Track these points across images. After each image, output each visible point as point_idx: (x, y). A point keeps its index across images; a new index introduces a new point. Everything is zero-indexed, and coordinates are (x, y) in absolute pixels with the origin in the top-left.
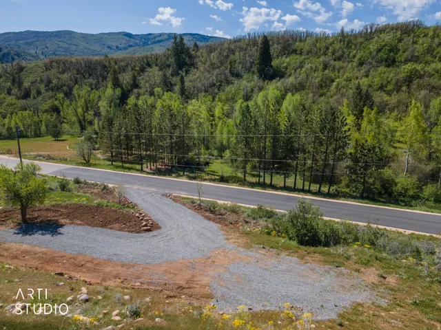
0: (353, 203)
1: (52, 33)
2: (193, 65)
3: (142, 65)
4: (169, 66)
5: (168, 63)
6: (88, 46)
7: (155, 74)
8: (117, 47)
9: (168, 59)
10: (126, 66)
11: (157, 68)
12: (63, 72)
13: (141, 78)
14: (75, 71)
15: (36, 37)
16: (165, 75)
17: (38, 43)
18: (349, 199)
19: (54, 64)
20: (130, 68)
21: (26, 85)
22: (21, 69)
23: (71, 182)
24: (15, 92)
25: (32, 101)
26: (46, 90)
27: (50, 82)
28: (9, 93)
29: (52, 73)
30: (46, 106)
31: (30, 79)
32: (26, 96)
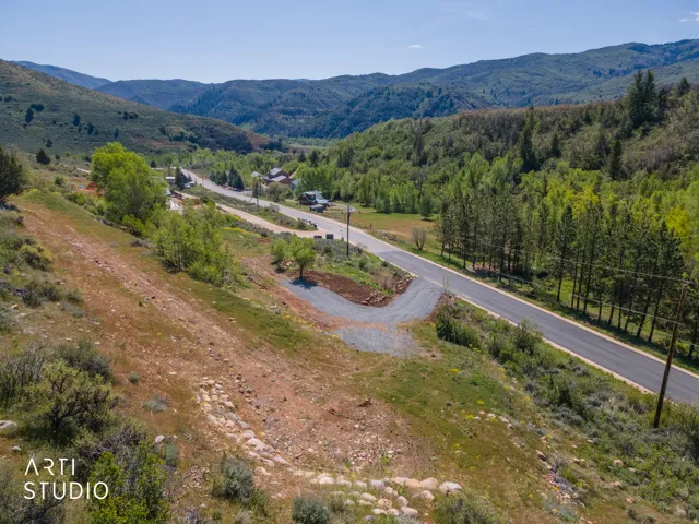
0: (584, 328)
2: (661, 120)
3: (576, 122)
4: (617, 123)
5: (619, 117)
8: (612, 71)
10: (553, 123)
11: (599, 126)
12: (467, 133)
13: (567, 141)
14: (483, 131)
15: (489, 68)
16: (603, 138)
18: (605, 331)
19: (464, 121)
20: (557, 126)
21: (426, 148)
22: (429, 127)
23: (380, 264)
24: (414, 156)
25: (426, 168)
26: (444, 156)
27: (451, 145)
28: (408, 159)
29: (457, 134)
30: (437, 176)
31: (433, 141)
32: (422, 162)
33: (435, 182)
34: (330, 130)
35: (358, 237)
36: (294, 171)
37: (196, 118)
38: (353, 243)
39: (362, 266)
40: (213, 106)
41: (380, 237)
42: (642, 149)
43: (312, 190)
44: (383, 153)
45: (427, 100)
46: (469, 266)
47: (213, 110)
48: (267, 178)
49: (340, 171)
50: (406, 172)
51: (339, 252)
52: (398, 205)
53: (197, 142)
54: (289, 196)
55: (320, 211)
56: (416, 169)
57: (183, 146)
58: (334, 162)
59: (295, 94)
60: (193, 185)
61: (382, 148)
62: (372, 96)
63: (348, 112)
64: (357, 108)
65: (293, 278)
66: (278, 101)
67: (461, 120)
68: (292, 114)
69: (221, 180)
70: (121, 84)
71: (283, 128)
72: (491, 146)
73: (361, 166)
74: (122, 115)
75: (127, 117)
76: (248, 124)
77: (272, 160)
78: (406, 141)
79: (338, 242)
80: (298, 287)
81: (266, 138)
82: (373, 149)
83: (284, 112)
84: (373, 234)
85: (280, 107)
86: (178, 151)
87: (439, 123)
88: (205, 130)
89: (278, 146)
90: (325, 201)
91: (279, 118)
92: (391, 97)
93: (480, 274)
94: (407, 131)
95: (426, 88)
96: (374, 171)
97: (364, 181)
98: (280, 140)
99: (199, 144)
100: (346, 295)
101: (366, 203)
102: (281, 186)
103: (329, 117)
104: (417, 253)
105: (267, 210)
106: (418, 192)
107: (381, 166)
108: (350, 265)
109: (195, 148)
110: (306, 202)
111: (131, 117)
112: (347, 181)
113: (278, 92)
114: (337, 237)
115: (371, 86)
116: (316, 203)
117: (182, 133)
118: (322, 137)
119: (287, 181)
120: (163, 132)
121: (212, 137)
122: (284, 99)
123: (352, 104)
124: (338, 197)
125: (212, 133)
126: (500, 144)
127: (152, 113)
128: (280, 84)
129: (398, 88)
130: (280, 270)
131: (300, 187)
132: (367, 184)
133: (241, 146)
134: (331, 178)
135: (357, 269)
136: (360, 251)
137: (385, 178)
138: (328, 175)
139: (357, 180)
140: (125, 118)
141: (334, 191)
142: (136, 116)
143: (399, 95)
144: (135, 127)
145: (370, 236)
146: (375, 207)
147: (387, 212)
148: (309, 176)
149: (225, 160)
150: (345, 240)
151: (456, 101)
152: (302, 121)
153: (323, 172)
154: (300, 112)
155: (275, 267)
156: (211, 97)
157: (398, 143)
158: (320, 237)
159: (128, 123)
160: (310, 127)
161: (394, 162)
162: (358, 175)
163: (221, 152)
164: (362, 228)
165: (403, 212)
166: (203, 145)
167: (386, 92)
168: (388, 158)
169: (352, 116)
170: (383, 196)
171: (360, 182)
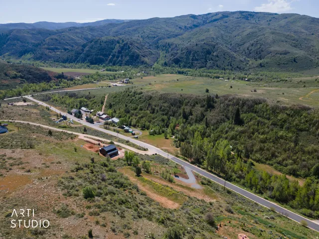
8: (185, 27)
34: (75, 59)
45: (118, 45)
47: (5, 45)
53: (24, 78)
59: (52, 39)
62: (93, 43)
63: (83, 50)
64: (87, 48)
66: (44, 43)
68: (53, 49)
71: (50, 57)
83: (48, 49)
85: (46, 46)
86: (17, 84)
88: (26, 72)
89: (63, 76)
91: (47, 52)
92: (102, 43)
95: (117, 39)
103: (73, 53)
109: (24, 81)
118: (72, 63)
120: (6, 75)
122: (47, 42)
125: (30, 73)
129: (104, 39)
133: (45, 78)
143: (105, 42)
151: (130, 46)
152: (58, 53)
154: (57, 49)
160: (65, 57)
166: (27, 79)
167: (99, 41)
169: (85, 52)
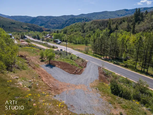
1: (101, 12)
2: (142, 20)
3: (121, 21)
5: (132, 20)
6: (111, 15)
7: (125, 24)
9: (132, 18)
11: (127, 22)
12: (95, 25)
13: (119, 26)
14: (98, 24)
15: (96, 14)
16: (128, 25)
17: (96, 16)
20: (116, 22)
21: (85, 29)
22: (85, 24)
23: (77, 57)
24: (82, 31)
25: (85, 33)
26: (89, 30)
27: (91, 28)
28: (80, 31)
29: (92, 25)
30: (88, 35)
31: (86, 27)
32: (84, 32)
33: (87, 37)
34: (62, 27)
35: (69, 50)
36: (53, 35)
37: (30, 24)
38: (68, 52)
39: (71, 58)
40: (34, 22)
41: (75, 50)
42: (139, 27)
43: (57, 39)
44: (74, 30)
45: (83, 20)
46: (102, 57)
47: (34, 23)
48: (46, 37)
49: (64, 34)
50: (80, 34)
51: (64, 54)
52: (79, 42)
53: (30, 30)
54: (51, 41)
55: (59, 44)
56: (83, 34)
57: (27, 30)
58: (62, 33)
59: (53, 19)
60: (27, 39)
61: (74, 29)
62: (71, 20)
63: (66, 23)
64: (67, 22)
65: (47, 64)
67: (93, 22)
68: (53, 24)
69: (34, 38)
70: (12, 16)
71: (51, 27)
72: (101, 28)
73: (69, 33)
74: (11, 23)
75: (12, 23)
76: (43, 26)
77: (48, 33)
78: (80, 27)
79: (64, 51)
80: (48, 68)
81: (47, 29)
82: (72, 29)
83: (51, 23)
84: (73, 49)
85: (50, 22)
86: (25, 32)
87: (87, 23)
88: (32, 27)
89: (50, 31)
90: (60, 42)
91: (50, 25)
92: (75, 20)
93: (106, 60)
94: (80, 25)
95: (83, 18)
96: (72, 34)
97: (70, 37)
98: (50, 29)
99: (31, 30)
100: (67, 70)
101: (71, 42)
102: (49, 38)
103: (61, 24)
104: (87, 54)
105: (44, 43)
106: (84, 39)
107: (74, 33)
108: (67, 58)
109: (30, 31)
110: (55, 42)
111: (13, 23)
112: (66, 37)
113: (49, 19)
114: (63, 50)
115: (71, 18)
116: (58, 42)
117: (26, 28)
118: (60, 29)
119: (51, 37)
120: (22, 27)
121: (34, 28)
122: (51, 20)
123: (66, 21)
124: (63, 41)
125: (34, 27)
126: (103, 27)
127: (19, 23)
128: (50, 17)
129: (76, 18)
130: (42, 61)
131: (54, 39)
132: (71, 37)
133: (41, 30)
134: (62, 36)
135: (69, 59)
136: (70, 54)
137: (75, 36)
138: (61, 35)
139: (68, 37)
140: (12, 24)
141: (63, 39)
142: (15, 23)
143: (77, 19)
144: (15, 26)
145: (72, 50)
146: (73, 43)
147: (76, 44)
148: (56, 36)
149: (36, 33)
150: (66, 51)
152: (55, 25)
153: (60, 35)
154: (55, 23)
155: (41, 60)
156: (34, 20)
157: (78, 28)
158: (59, 50)
159: (13, 25)
160: (57, 27)
161: (77, 32)
162: (68, 35)
163: (36, 32)
164: (70, 48)
165: (80, 44)
166: (32, 30)
167: (74, 19)
168: (76, 31)
169: (66, 24)
170: (75, 40)
171: (69, 37)
